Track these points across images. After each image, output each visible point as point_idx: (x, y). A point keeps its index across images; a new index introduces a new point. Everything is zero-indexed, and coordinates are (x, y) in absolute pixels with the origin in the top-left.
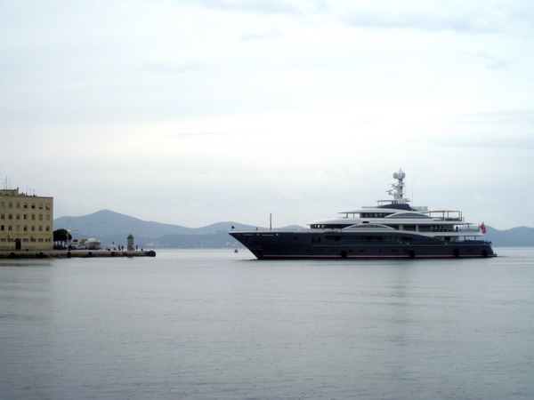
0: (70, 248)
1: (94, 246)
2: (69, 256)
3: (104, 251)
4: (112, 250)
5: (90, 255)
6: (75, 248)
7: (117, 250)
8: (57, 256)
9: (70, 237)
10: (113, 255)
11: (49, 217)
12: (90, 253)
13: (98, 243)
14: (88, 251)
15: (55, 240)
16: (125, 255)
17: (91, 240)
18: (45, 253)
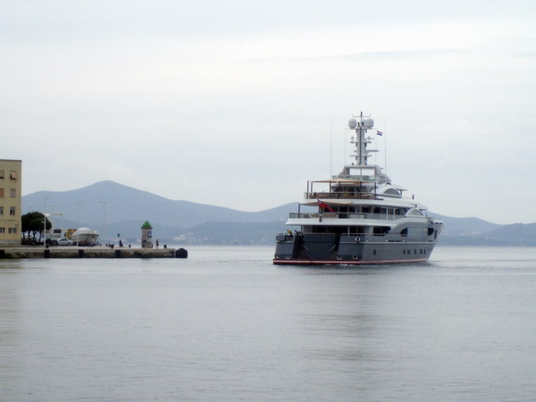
0: (50, 243)
1: (88, 240)
2: (47, 255)
3: (103, 248)
4: (117, 247)
5: (81, 255)
6: (55, 243)
7: (126, 247)
8: (27, 256)
9: (49, 226)
10: (119, 255)
11: (15, 192)
12: (81, 252)
13: (94, 236)
14: (77, 248)
15: (24, 230)
16: (137, 255)
17: (83, 230)
18: (8, 250)
